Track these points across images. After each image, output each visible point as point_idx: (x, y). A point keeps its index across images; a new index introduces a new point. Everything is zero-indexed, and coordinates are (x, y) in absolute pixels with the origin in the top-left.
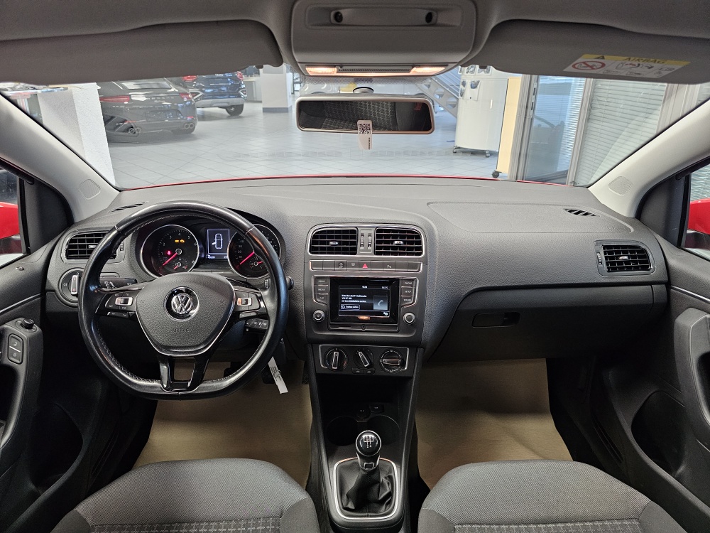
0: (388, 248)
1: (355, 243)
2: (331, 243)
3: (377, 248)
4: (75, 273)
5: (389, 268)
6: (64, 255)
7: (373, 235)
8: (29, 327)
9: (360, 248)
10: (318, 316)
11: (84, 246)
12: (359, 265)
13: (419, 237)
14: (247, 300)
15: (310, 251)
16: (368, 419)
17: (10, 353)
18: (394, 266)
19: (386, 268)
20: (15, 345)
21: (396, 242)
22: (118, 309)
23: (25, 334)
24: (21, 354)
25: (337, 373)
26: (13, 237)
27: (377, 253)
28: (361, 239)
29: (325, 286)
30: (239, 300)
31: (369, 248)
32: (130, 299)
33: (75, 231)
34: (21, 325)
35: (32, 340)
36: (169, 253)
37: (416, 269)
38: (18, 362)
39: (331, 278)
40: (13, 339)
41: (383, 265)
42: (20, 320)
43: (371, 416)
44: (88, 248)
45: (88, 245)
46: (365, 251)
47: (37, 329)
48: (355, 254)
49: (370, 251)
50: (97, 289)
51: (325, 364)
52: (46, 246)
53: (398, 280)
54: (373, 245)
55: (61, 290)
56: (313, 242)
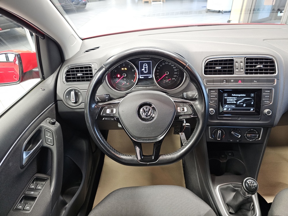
0: (252, 70)
1: (232, 67)
2: (217, 68)
3: (247, 70)
4: (71, 90)
5: (255, 82)
6: (64, 79)
7: (243, 62)
8: (53, 124)
9: (236, 70)
10: (212, 112)
11: (74, 75)
12: (236, 81)
13: (273, 62)
14: (183, 109)
15: (205, 74)
16: (227, 160)
17: (46, 140)
18: (258, 81)
19: (253, 82)
20: (49, 135)
21: (258, 66)
22: (108, 116)
23: (53, 128)
24: (53, 139)
25: (220, 141)
26: (34, 70)
27: (247, 73)
28: (236, 65)
29: (215, 94)
30: (179, 108)
31: (242, 70)
32: (115, 110)
33: (68, 66)
34: (49, 122)
35: (57, 131)
36: (119, 76)
37: (273, 83)
38: (52, 144)
39: (219, 89)
40: (47, 132)
41: (252, 81)
42: (48, 120)
43: (228, 159)
44: (77, 75)
45: (76, 74)
46: (239, 72)
47: (58, 124)
48: (233, 74)
49: (242, 72)
50: (96, 105)
51: (212, 137)
52: (53, 75)
53: (261, 89)
54: (244, 68)
55: (66, 100)
56: (206, 68)
